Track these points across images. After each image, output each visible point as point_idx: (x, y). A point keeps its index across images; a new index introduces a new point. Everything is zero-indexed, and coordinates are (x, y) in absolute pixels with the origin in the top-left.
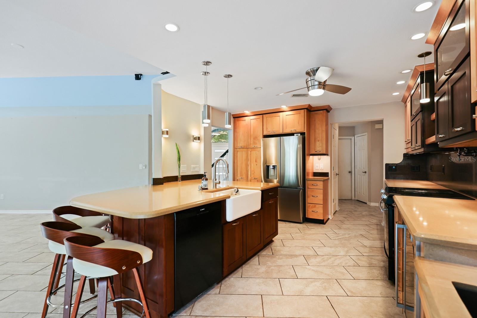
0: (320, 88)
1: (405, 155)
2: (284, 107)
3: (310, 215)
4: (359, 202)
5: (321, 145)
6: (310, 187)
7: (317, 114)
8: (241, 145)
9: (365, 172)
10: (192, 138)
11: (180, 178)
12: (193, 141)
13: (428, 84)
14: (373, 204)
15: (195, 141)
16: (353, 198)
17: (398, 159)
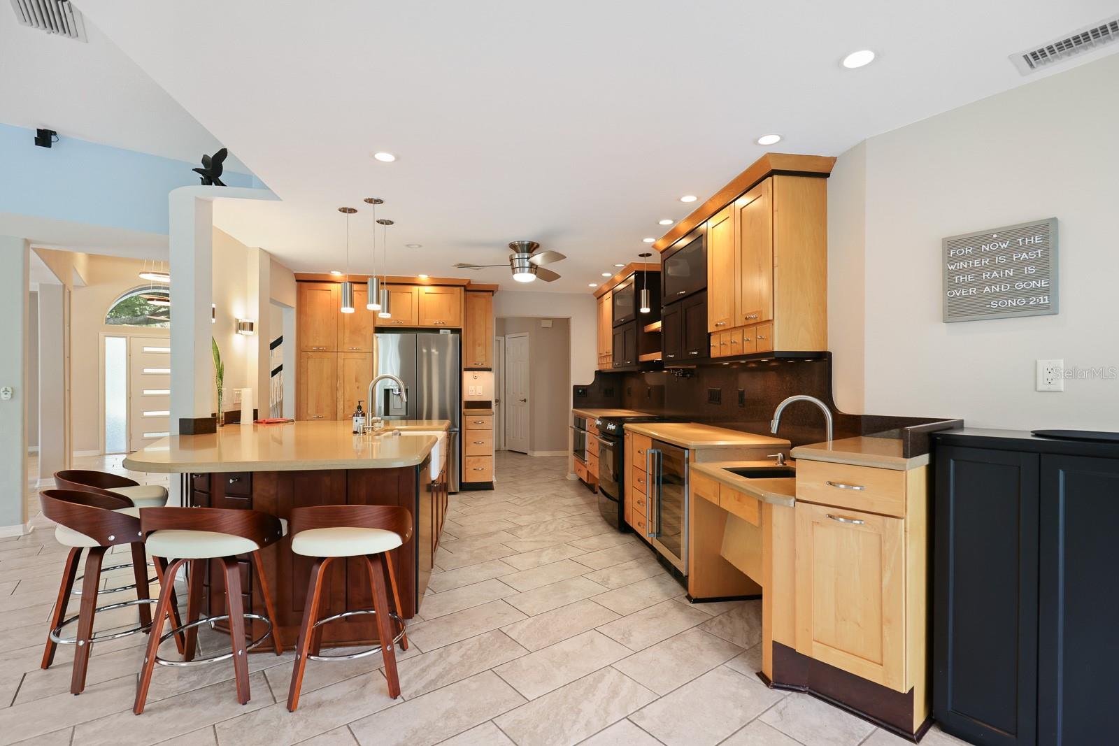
0: (531, 272)
1: (598, 373)
2: (423, 278)
3: (470, 478)
4: (512, 453)
5: (484, 353)
6: (470, 427)
7: (476, 296)
8: (317, 344)
9: (525, 401)
10: (234, 326)
11: (222, 418)
12: (237, 332)
13: (648, 291)
14: (537, 454)
15: (240, 331)
16: (503, 448)
17: (588, 379)
